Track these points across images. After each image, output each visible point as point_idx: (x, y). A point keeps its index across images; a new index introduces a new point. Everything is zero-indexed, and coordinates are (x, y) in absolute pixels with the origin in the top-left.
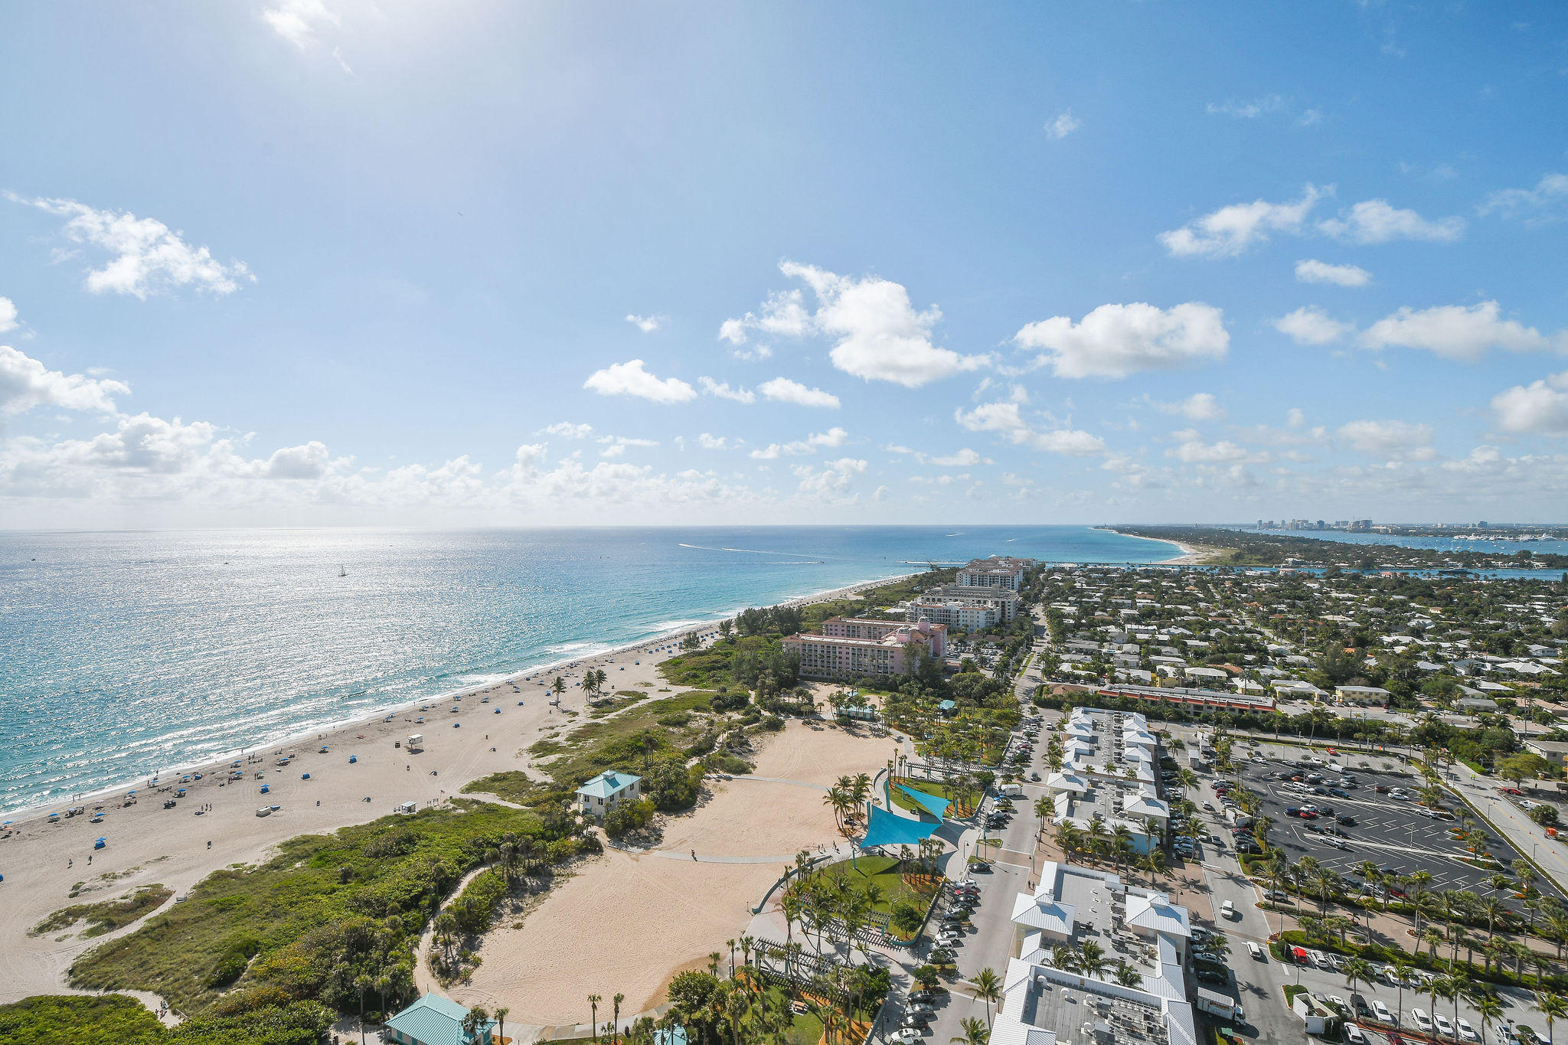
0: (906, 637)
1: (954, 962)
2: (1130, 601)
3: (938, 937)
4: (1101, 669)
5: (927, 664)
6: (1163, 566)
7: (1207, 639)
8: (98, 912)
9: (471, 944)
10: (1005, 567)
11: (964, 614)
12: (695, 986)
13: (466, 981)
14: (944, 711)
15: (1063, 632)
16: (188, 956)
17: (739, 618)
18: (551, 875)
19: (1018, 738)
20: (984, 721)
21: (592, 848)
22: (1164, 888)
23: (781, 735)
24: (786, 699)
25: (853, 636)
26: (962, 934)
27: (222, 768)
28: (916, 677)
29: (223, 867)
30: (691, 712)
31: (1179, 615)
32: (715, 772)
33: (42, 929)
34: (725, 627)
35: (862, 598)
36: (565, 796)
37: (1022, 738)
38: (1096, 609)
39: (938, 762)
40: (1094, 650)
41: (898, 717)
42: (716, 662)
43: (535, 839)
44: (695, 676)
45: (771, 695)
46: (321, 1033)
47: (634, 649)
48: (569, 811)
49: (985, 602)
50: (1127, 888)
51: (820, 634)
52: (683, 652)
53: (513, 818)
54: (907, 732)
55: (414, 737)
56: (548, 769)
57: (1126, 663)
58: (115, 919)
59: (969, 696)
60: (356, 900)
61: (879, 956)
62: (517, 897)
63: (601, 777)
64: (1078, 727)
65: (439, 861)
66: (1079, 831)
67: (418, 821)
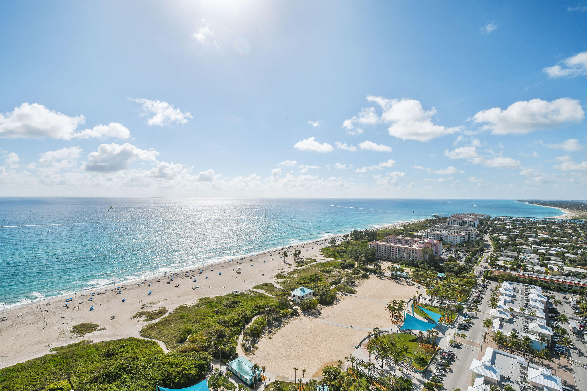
0: (422, 245)
1: (441, 383)
2: (535, 235)
3: (435, 371)
4: (519, 265)
5: (432, 257)
6: (553, 219)
7: (576, 254)
8: (149, 314)
9: (255, 342)
10: (470, 218)
11: (450, 237)
12: (333, 372)
13: (253, 354)
14: (440, 278)
15: (499, 247)
16: (172, 331)
17: (351, 234)
18: (281, 322)
19: (476, 292)
20: (459, 283)
21: (295, 314)
22: (548, 367)
23: (367, 280)
24: (370, 266)
25: (399, 243)
26: (446, 372)
27: (183, 273)
28: (427, 262)
29: (182, 304)
30: (332, 268)
31: (561, 242)
32: (341, 292)
33: (134, 317)
34: (346, 237)
35: (403, 228)
36: (287, 294)
37: (477, 292)
38: (517, 238)
39: (437, 299)
40: (515, 256)
41: (418, 278)
42: (342, 250)
43: (276, 308)
44: (334, 255)
45: (364, 264)
46: (208, 363)
47: (311, 243)
48: (288, 299)
49: (460, 232)
50: (528, 364)
51: (385, 242)
52: (330, 245)
53: (269, 300)
54: (422, 285)
55: (238, 268)
56: (281, 284)
57: (532, 263)
58: (153, 317)
59: (452, 272)
60: (220, 320)
61: (408, 375)
62: (270, 327)
63: (299, 289)
64: (506, 290)
65: (245, 311)
66: (505, 336)
67: (239, 297)
